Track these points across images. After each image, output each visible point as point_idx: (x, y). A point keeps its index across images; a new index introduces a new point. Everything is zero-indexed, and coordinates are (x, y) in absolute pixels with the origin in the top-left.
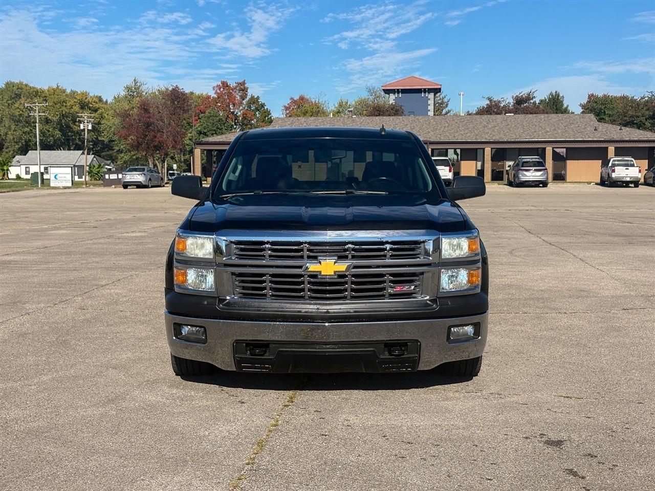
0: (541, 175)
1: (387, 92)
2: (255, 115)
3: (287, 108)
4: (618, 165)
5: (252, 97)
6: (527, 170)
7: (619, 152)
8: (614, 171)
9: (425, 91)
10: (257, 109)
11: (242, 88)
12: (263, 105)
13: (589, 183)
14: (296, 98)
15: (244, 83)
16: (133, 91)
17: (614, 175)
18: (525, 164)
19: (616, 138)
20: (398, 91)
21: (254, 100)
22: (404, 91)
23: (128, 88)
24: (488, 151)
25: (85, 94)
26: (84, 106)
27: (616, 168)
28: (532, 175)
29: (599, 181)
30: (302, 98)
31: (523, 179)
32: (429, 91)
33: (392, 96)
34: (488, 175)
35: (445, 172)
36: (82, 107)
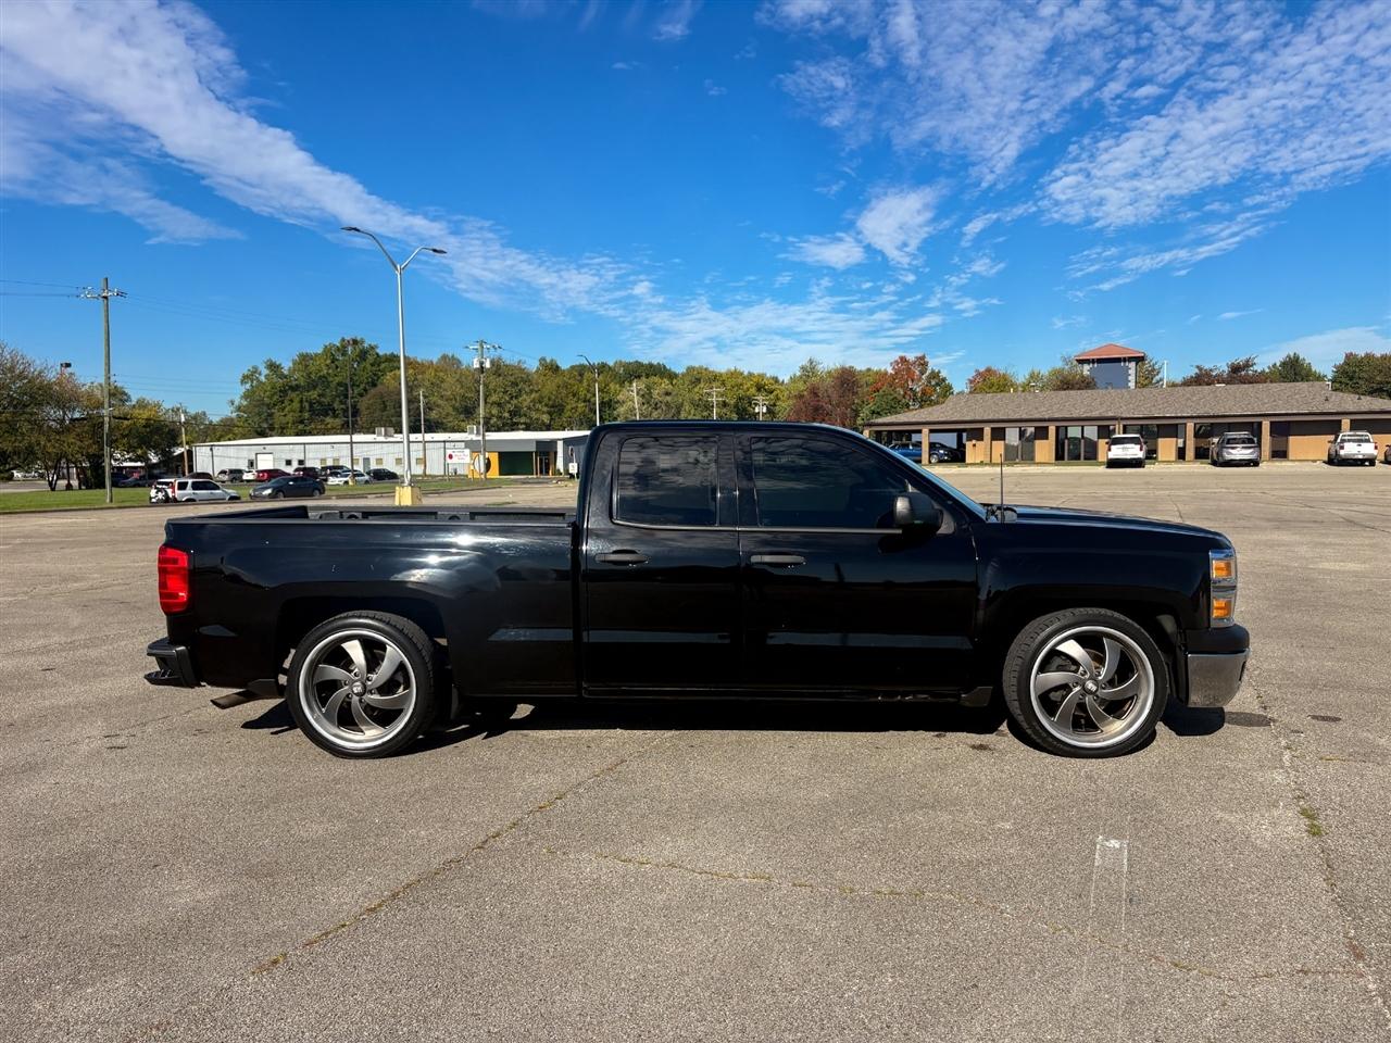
0: (1251, 454)
1: (1082, 362)
2: (935, 390)
3: (971, 382)
4: (1349, 441)
5: (933, 371)
6: (1233, 448)
7: (1355, 426)
8: (1342, 448)
9: (1125, 360)
10: (937, 384)
11: (922, 363)
12: (944, 380)
13: (1315, 461)
14: (982, 370)
15: (923, 358)
16: (809, 371)
17: (1342, 452)
18: (1229, 441)
19: (1352, 409)
20: (1093, 361)
21: (934, 375)
22: (1100, 361)
23: (803, 368)
24: (1190, 426)
25: (762, 376)
26: (760, 388)
27: (1346, 445)
28: (1239, 453)
29: (1326, 459)
30: (989, 370)
31: (1228, 457)
32: (1130, 359)
33: (1086, 367)
34: (1190, 453)
35: (1134, 451)
36: (759, 390)
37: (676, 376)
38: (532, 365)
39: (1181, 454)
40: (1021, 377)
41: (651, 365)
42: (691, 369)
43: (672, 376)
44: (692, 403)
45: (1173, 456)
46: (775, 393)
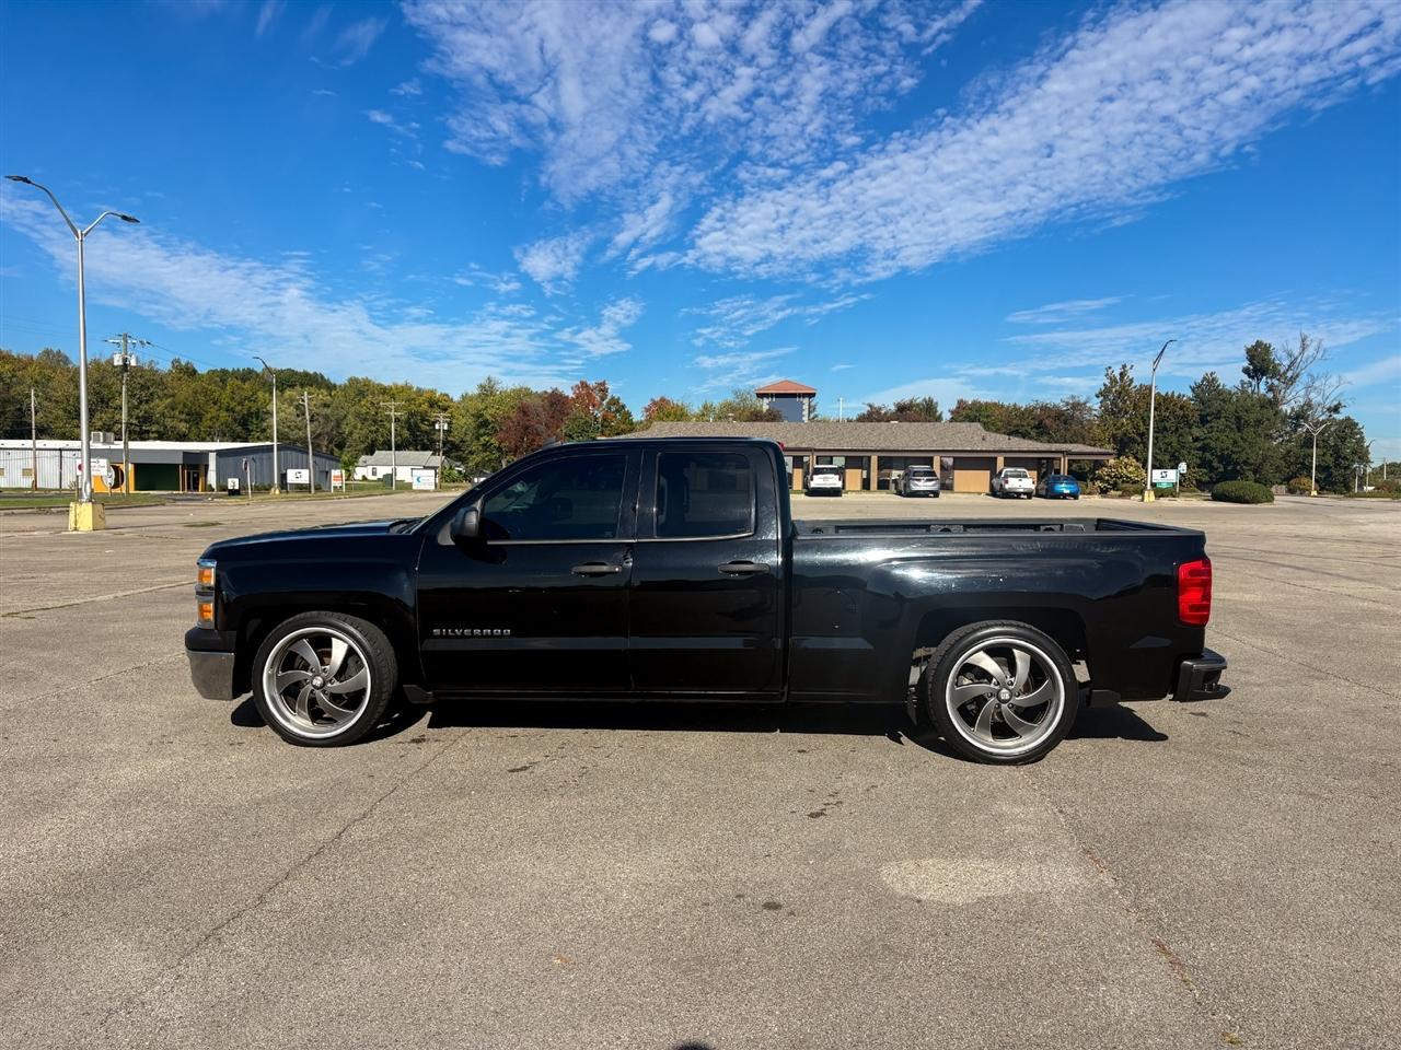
0: (934, 485)
1: (761, 396)
2: (615, 417)
3: (647, 410)
4: (1012, 476)
5: (613, 398)
6: (919, 480)
7: (1009, 462)
8: (1007, 482)
9: (800, 395)
10: (617, 411)
11: (603, 389)
12: (623, 407)
13: (980, 494)
14: (657, 399)
15: (603, 384)
16: (487, 391)
17: (1007, 486)
18: (915, 473)
19: (1005, 448)
20: (772, 395)
21: (615, 401)
22: (778, 396)
23: (481, 387)
24: (874, 459)
25: (433, 392)
26: (433, 403)
27: (1010, 479)
28: (922, 485)
29: (988, 491)
30: (663, 400)
31: (915, 488)
32: (804, 395)
33: (766, 401)
34: (874, 485)
35: (833, 481)
36: (431, 406)
37: (335, 386)
38: (164, 366)
39: (866, 485)
40: (695, 408)
41: (306, 374)
42: (353, 381)
43: (330, 387)
44: (358, 415)
45: (859, 487)
46: (449, 410)
